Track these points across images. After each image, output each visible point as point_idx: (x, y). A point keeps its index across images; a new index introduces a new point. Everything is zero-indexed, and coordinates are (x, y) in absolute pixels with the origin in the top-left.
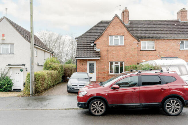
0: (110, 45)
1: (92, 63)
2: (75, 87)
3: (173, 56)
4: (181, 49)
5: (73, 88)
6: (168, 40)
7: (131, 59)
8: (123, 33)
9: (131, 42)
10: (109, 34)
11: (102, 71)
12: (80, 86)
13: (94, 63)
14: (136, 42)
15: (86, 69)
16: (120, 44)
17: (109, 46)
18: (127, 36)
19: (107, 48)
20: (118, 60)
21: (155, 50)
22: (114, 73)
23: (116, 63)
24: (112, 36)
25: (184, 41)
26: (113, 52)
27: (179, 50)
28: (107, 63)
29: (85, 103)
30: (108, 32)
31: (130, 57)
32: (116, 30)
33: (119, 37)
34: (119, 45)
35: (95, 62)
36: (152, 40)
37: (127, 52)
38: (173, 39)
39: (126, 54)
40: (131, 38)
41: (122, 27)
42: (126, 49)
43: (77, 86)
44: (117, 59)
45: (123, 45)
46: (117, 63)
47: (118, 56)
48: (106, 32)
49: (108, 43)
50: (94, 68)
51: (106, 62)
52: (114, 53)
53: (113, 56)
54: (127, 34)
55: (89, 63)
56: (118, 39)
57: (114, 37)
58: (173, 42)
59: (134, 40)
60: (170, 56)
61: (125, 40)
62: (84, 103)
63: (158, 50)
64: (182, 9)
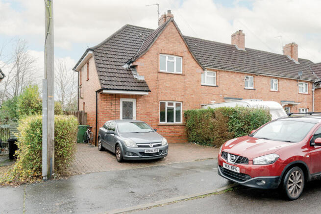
0: (161, 71)
1: (129, 102)
2: (146, 150)
3: (237, 97)
4: (246, 88)
5: (142, 153)
6: (232, 72)
7: (192, 97)
8: (182, 53)
9: (193, 70)
10: (160, 52)
11: (148, 118)
12: (154, 146)
13: (132, 102)
14: (200, 70)
15: (118, 114)
16: (177, 71)
17: (159, 73)
18: (188, 58)
19: (156, 75)
20: (174, 99)
21: (217, 86)
22: (166, 122)
23: (169, 104)
24: (165, 55)
25: (249, 77)
26: (167, 83)
27: (244, 89)
28: (156, 103)
29: (278, 178)
30: (158, 46)
31: (192, 94)
32: (171, 45)
33: (175, 57)
34: (175, 72)
35: (134, 101)
36: (214, 70)
37: (187, 85)
38: (238, 73)
39: (185, 89)
40: (192, 63)
41: (180, 42)
42: (185, 81)
43: (148, 147)
44: (172, 97)
45: (181, 73)
46: (172, 104)
47: (173, 92)
48: (155, 46)
49: (158, 66)
50: (132, 111)
51: (154, 102)
52: (167, 85)
53: (166, 91)
54: (187, 55)
55: (123, 102)
56: (174, 62)
57: (167, 56)
58: (238, 75)
59: (197, 67)
60: (233, 97)
61: (184, 64)
62: (276, 178)
63: (221, 86)
64: (238, 31)
